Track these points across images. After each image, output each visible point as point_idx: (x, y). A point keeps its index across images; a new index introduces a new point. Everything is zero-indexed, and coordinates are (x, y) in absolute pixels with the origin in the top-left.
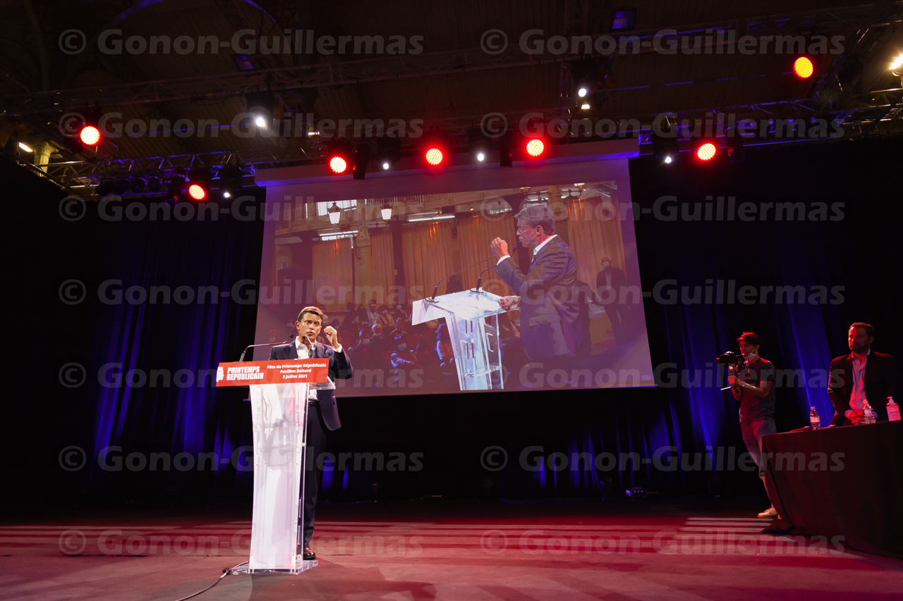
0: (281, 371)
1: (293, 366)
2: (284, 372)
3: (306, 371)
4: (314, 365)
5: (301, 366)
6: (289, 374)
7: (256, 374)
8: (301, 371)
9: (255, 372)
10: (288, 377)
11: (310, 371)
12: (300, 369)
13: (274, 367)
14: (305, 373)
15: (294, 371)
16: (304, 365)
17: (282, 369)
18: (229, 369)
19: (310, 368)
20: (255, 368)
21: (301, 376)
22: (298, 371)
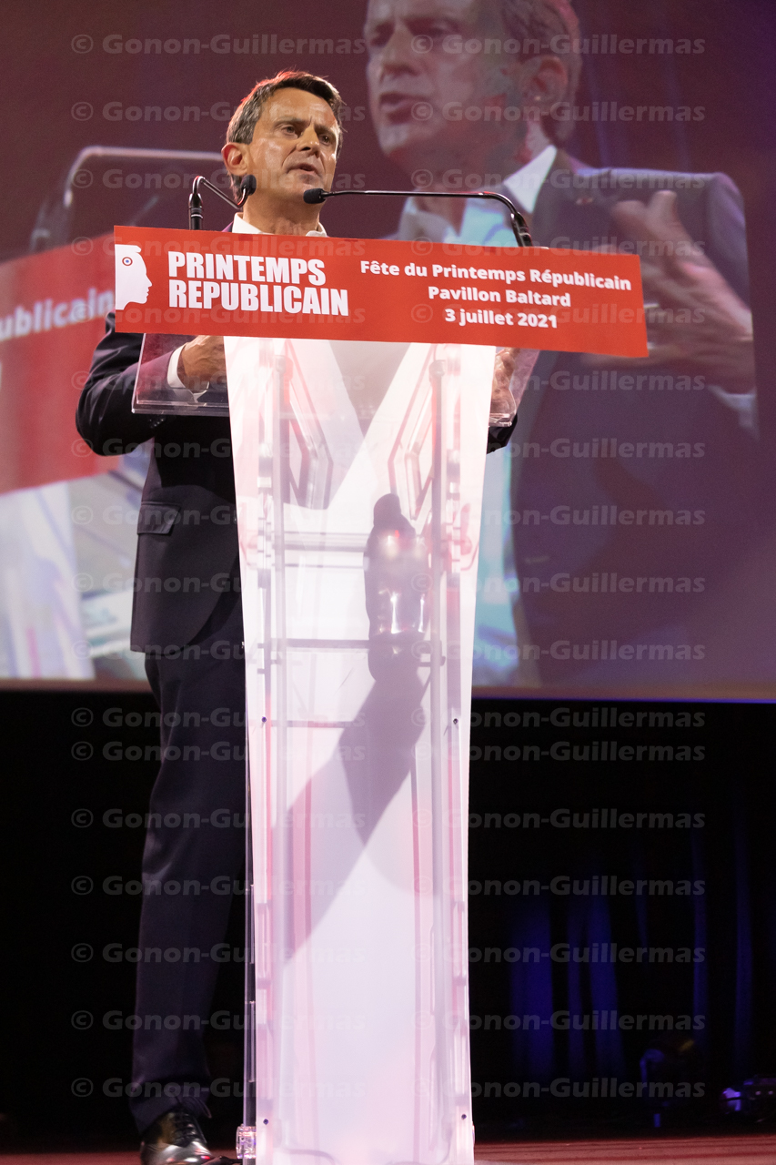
0: (433, 291)
1: (482, 274)
2: (445, 294)
3: (547, 300)
4: (577, 279)
5: (521, 276)
6: (472, 306)
7: (310, 292)
8: (523, 299)
9: (304, 282)
10: (467, 318)
11: (566, 300)
12: (517, 287)
13: (394, 270)
14: (546, 310)
15: (495, 296)
16: (535, 275)
17: (430, 281)
18: (175, 260)
19: (562, 289)
20: (299, 266)
21: (527, 320)
22: (511, 296)
